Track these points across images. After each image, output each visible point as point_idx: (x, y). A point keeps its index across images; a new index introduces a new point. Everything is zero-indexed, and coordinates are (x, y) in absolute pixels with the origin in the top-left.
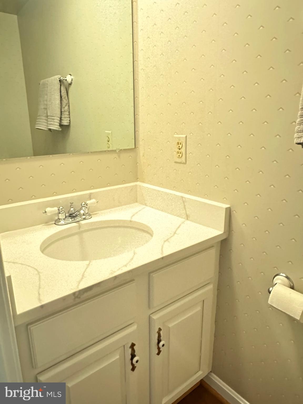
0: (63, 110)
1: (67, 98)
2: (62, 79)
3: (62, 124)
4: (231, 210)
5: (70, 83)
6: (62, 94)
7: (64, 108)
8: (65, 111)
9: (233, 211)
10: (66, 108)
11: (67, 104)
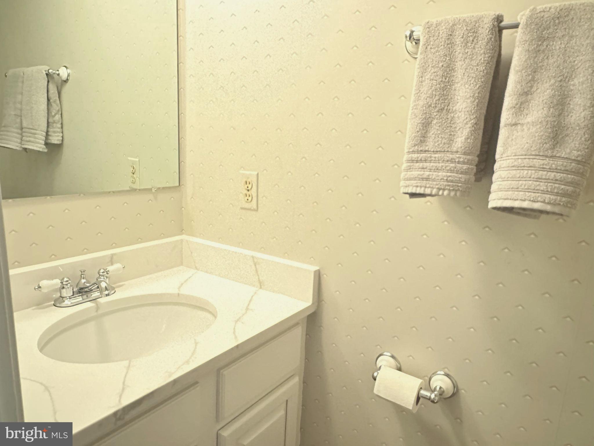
0: (51, 120)
1: (58, 102)
2: (51, 72)
3: (49, 141)
4: (321, 274)
5: (65, 79)
6: (51, 95)
7: (54, 116)
8: (54, 122)
9: (323, 275)
10: (58, 117)
11: (58, 111)
